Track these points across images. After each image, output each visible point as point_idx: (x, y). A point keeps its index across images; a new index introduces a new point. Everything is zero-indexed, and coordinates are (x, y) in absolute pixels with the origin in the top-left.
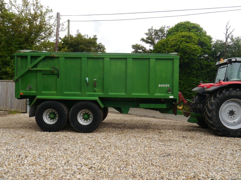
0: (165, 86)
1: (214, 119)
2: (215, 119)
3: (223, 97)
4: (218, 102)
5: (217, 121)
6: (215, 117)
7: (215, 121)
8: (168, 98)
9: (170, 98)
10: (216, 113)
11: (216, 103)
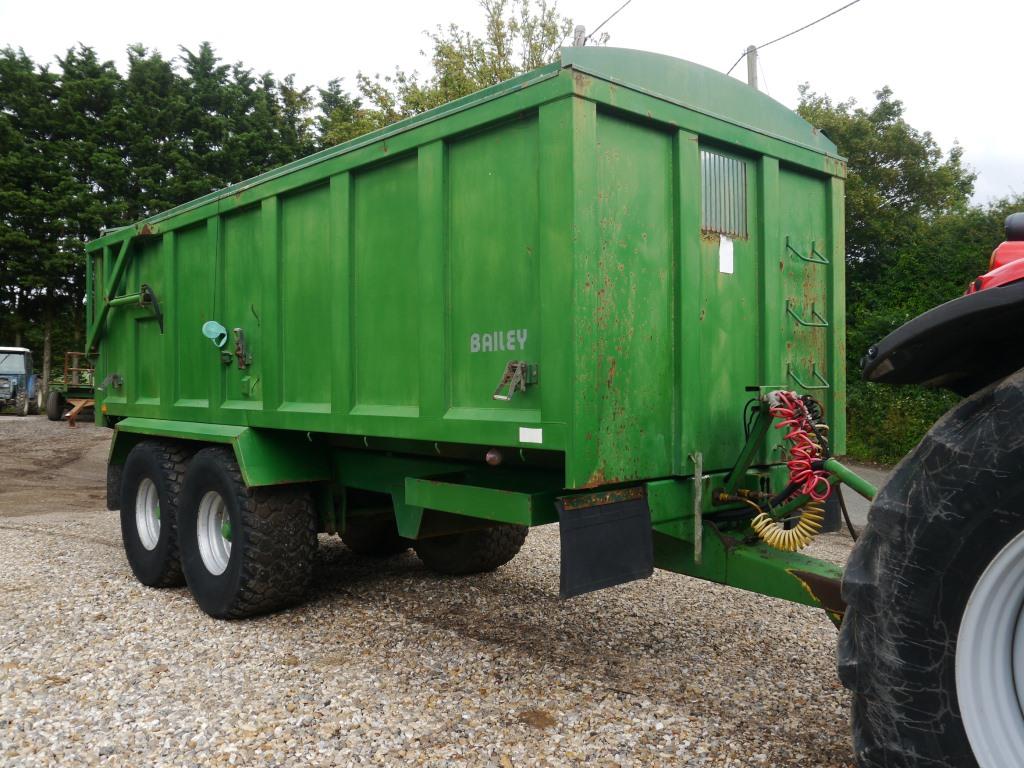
0: (502, 348)
1: (887, 719)
2: (896, 716)
3: (995, 452)
4: (937, 512)
5: (912, 753)
6: (888, 698)
7: (895, 747)
8: (514, 444)
9: (522, 440)
10: (903, 652)
11: (902, 520)
